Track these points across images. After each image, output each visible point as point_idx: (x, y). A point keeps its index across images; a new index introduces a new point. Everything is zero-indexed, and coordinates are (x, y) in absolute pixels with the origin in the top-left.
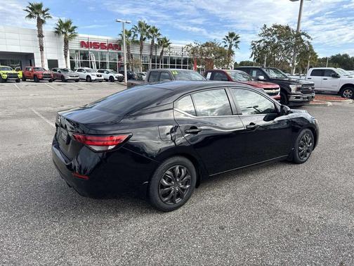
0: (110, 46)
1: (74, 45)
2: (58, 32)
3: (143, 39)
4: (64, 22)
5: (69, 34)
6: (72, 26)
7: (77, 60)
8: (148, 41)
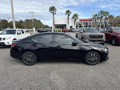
0: (89, 20)
1: (78, 21)
2: (73, 18)
3: (102, 17)
4: (75, 14)
5: (76, 18)
6: (77, 15)
7: (78, 26)
8: (104, 17)
